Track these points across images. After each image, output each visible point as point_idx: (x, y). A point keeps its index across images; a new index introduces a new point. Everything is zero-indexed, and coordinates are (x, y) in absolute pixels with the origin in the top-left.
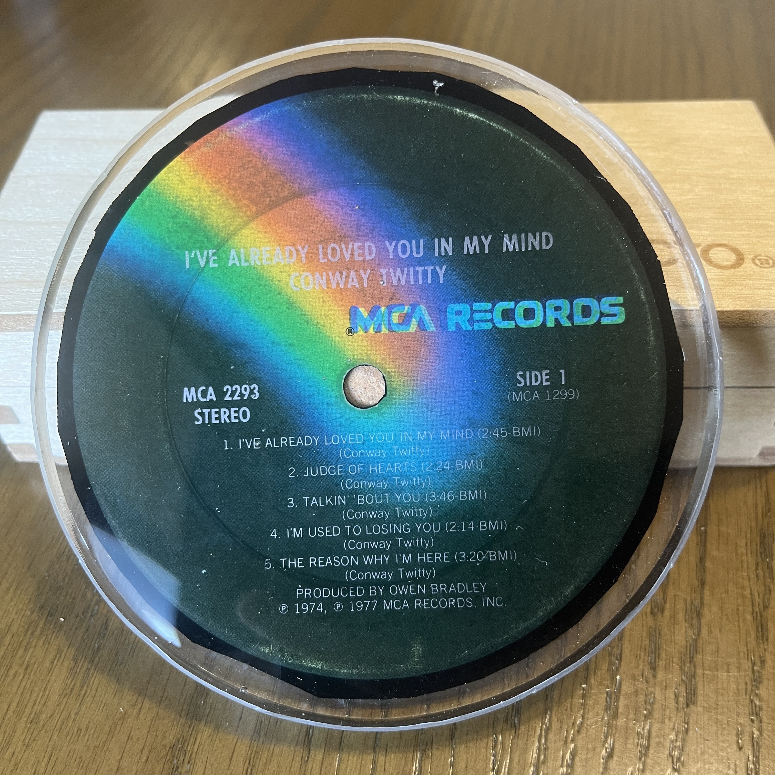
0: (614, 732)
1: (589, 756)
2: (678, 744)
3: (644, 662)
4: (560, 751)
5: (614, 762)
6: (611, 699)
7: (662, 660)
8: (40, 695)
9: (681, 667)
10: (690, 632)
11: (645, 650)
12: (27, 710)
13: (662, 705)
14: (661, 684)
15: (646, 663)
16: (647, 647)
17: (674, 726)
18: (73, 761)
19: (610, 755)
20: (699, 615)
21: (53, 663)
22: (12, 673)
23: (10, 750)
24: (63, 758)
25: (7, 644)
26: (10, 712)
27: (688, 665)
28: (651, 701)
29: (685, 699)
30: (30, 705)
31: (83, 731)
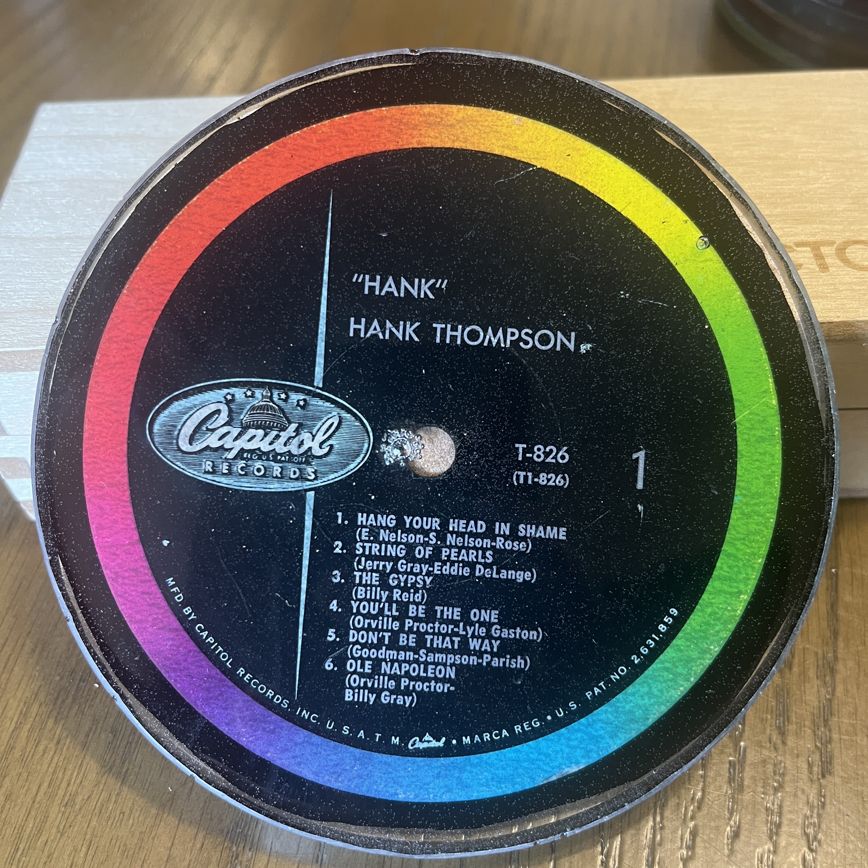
0: (739, 808)
1: (712, 836)
2: (814, 820)
3: (771, 726)
4: (678, 830)
5: (741, 842)
6: (734, 770)
7: (792, 724)
8: (75, 774)
9: (814, 731)
10: (823, 691)
11: (772, 712)
12: (60, 791)
13: (794, 776)
14: (792, 752)
15: (774, 727)
16: (774, 710)
17: (808, 799)
18: (117, 850)
19: (736, 835)
20: (833, 671)
21: (88, 736)
22: (41, 748)
23: (43, 838)
24: (105, 846)
25: (34, 715)
26: (41, 793)
27: (823, 729)
28: (781, 772)
29: (820, 768)
30: (64, 785)
31: (126, 814)
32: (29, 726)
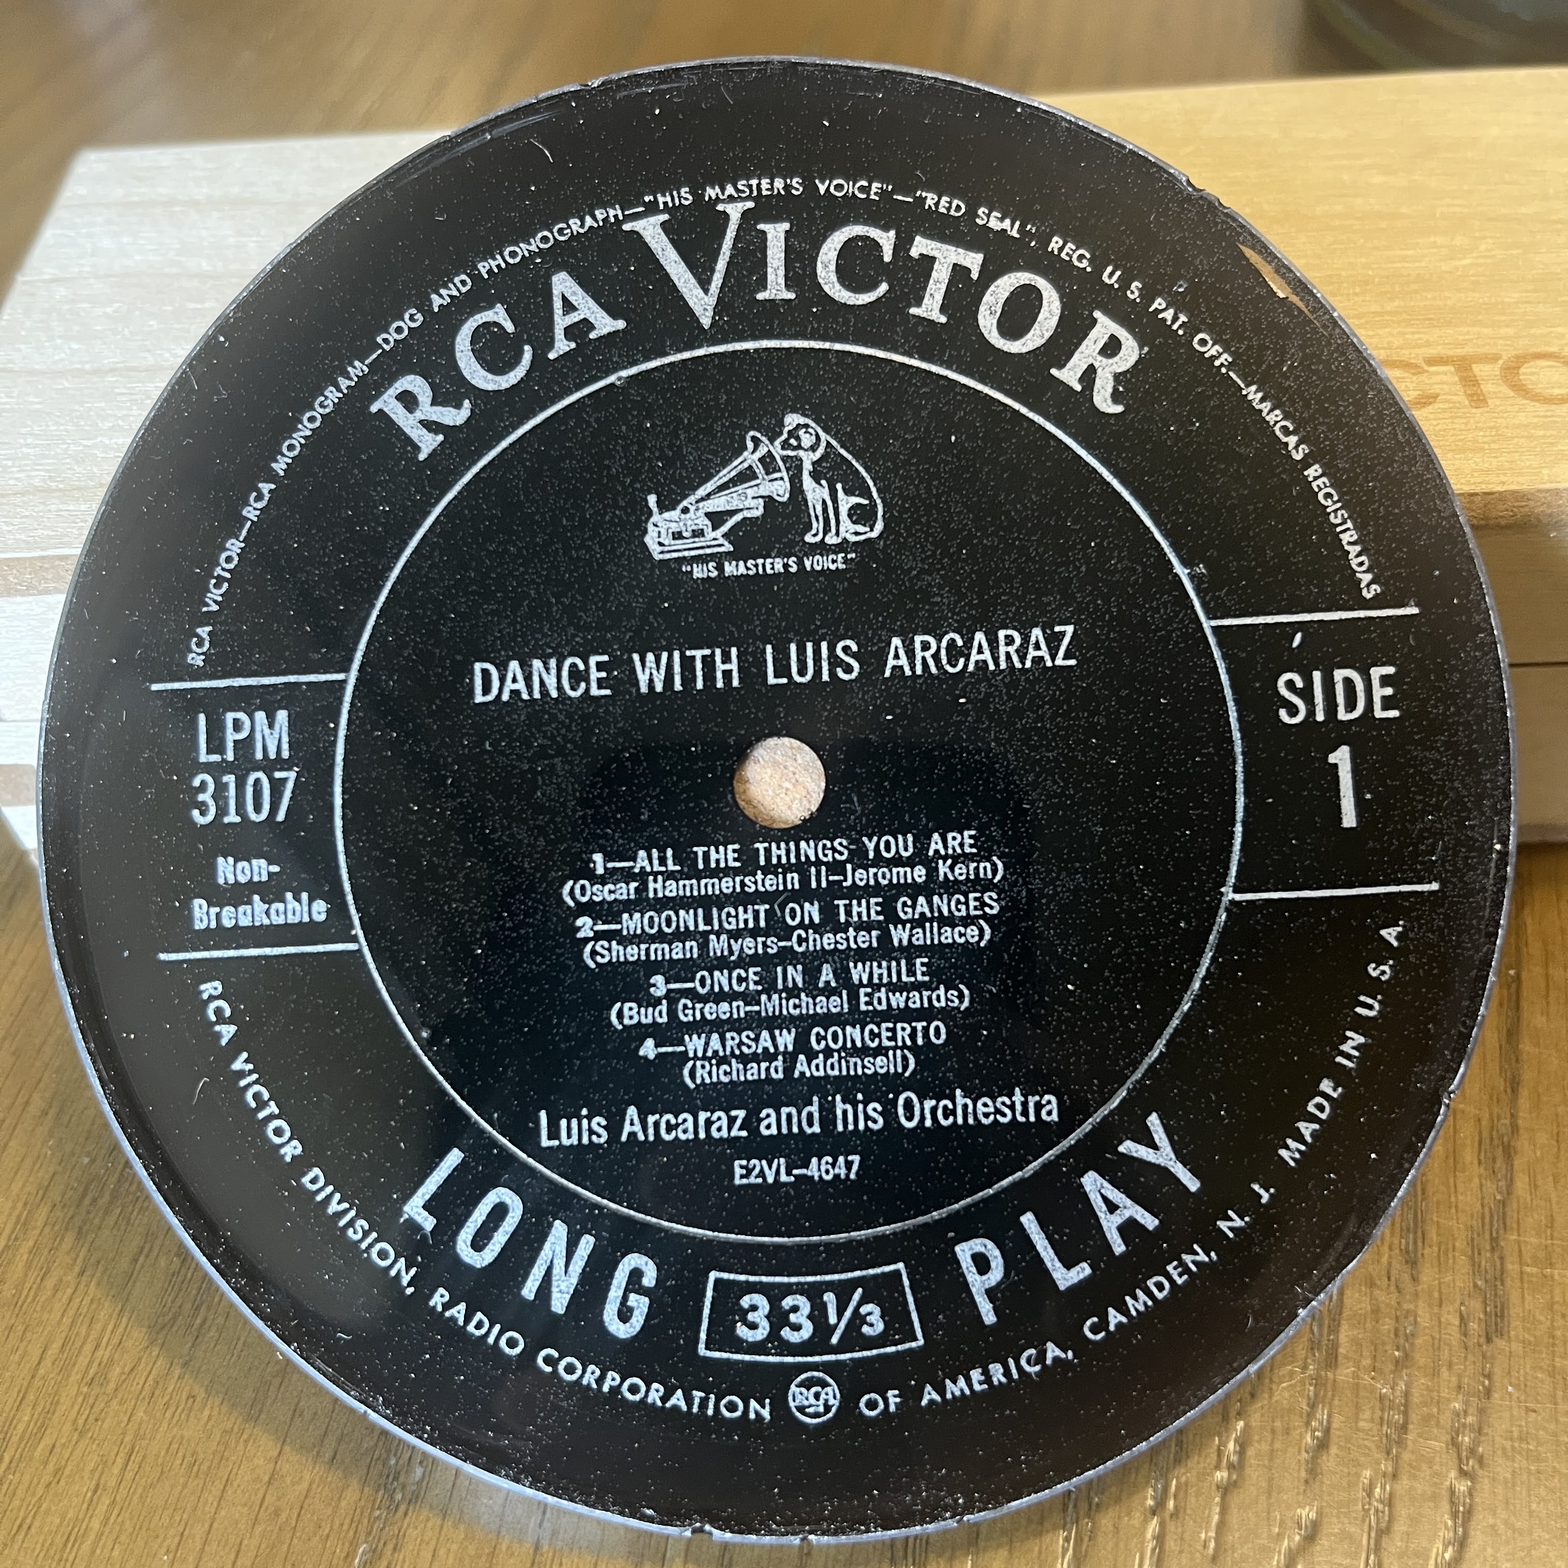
0: (1329, 1394)
1: (1278, 1445)
2: (1470, 1419)
3: (1391, 1249)
4: (1213, 1435)
5: (1331, 1460)
6: (1321, 1327)
7: (1430, 1246)
8: (110, 1327)
9: (1472, 1258)
10: (1490, 1187)
11: (1393, 1224)
12: (81, 1358)
13: (1433, 1338)
14: (1430, 1296)
15: (1397, 1251)
17: (1460, 1382)
18: (178, 1462)
19: (1323, 1445)
20: (1509, 1152)
21: (136, 1261)
22: (50, 1283)
23: (47, 1441)
24: (157, 1456)
25: (40, 1224)
26: (47, 1362)
27: (1488, 1255)
28: (1408, 1331)
29: (1483, 1326)
31: (198, 1399)
32: (31, 1243)
